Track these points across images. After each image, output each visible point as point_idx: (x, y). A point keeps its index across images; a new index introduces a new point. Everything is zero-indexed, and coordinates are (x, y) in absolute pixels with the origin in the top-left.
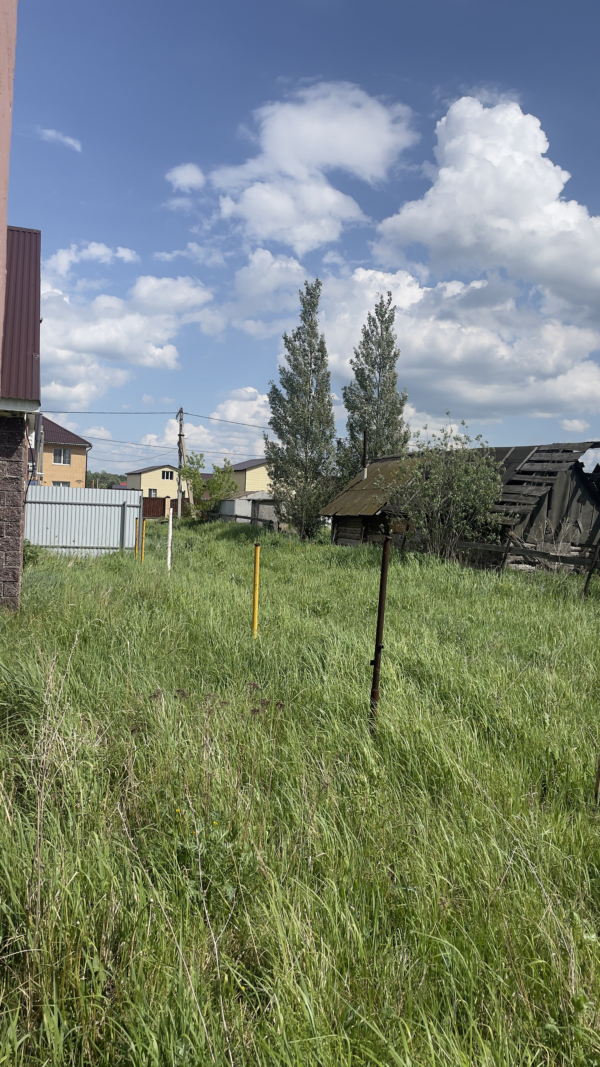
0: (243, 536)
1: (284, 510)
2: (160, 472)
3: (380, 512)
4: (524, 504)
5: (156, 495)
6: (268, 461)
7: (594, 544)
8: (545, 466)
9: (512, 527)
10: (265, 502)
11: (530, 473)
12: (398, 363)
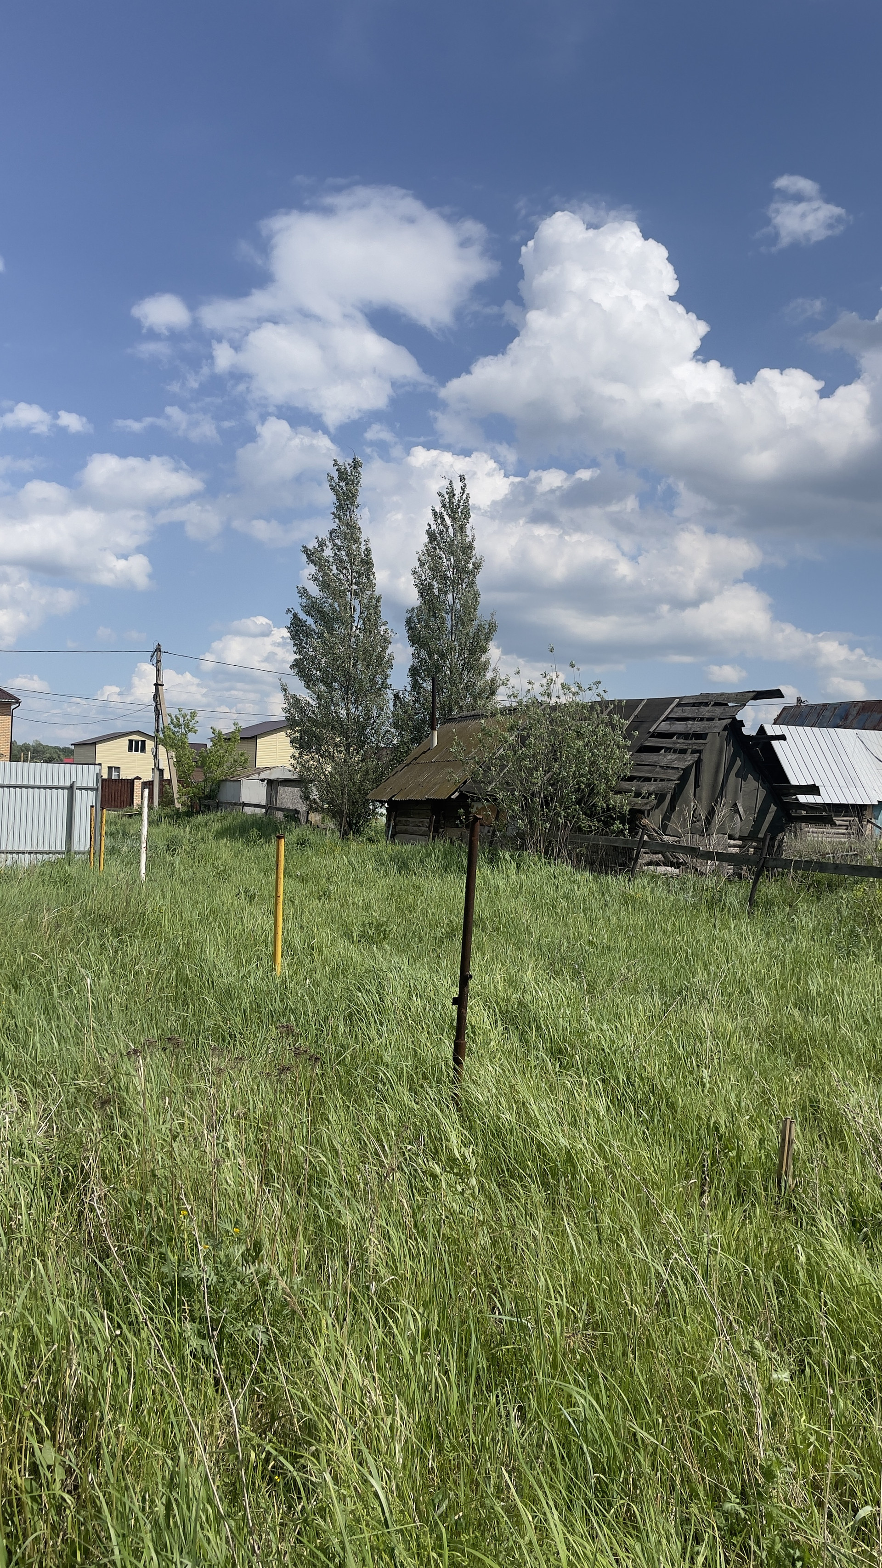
0: (254, 832)
1: (315, 795)
2: (125, 741)
3: (457, 794)
4: (662, 780)
5: (119, 775)
6: (290, 724)
7: (761, 836)
8: (689, 726)
9: (646, 812)
10: (286, 782)
11: (669, 735)
12: (480, 579)
